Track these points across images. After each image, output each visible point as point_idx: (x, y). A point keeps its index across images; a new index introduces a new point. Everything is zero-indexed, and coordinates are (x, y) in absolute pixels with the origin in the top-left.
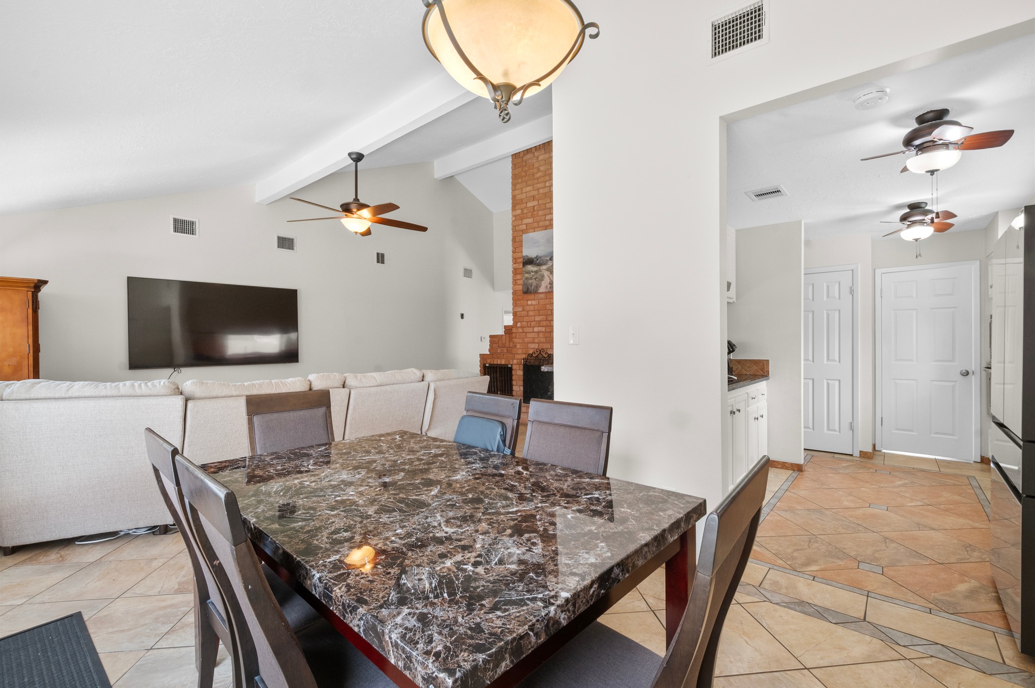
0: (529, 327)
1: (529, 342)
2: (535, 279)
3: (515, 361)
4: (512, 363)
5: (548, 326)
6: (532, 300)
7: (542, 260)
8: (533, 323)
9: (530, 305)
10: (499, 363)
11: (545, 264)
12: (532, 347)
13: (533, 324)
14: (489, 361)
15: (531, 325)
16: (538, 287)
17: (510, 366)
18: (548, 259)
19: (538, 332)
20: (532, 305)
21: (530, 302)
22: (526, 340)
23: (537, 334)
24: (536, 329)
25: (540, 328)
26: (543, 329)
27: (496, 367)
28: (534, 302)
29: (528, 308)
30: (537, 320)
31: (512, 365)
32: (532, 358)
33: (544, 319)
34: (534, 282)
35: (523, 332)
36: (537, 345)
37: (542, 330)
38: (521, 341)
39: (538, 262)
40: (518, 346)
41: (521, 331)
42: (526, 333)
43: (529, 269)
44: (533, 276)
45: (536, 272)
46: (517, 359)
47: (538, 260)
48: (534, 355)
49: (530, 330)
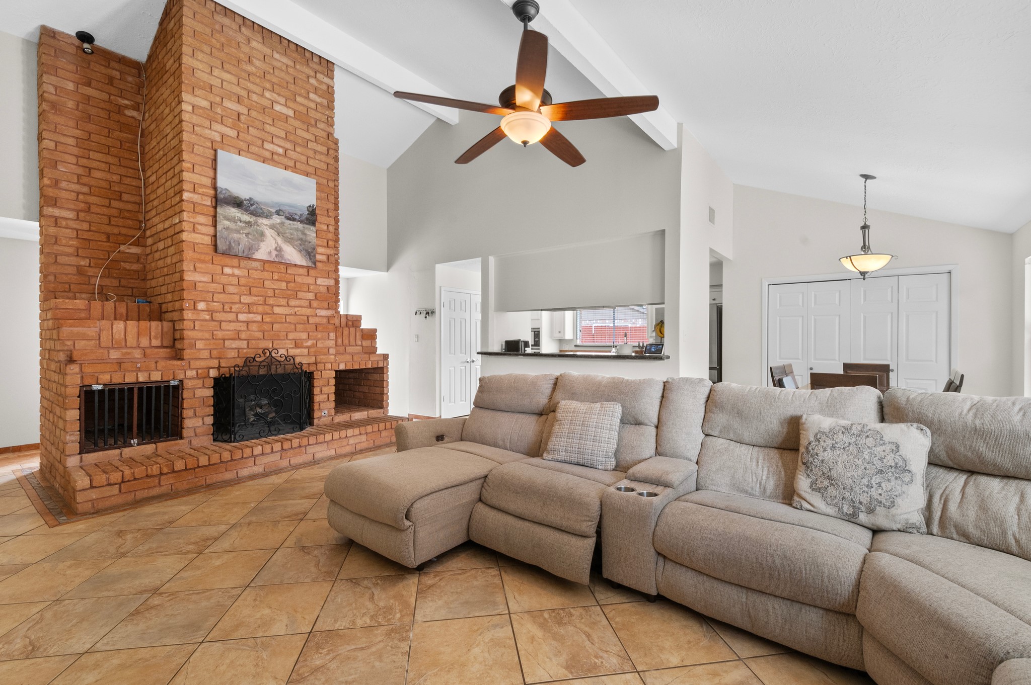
0: (226, 312)
1: (226, 337)
2: (247, 234)
3: (191, 374)
4: (179, 378)
5: (267, 314)
6: (233, 267)
7: (261, 209)
8: (237, 306)
9: (229, 275)
10: (141, 379)
11: (268, 216)
12: (234, 346)
13: (235, 308)
14: (104, 378)
15: (231, 308)
16: (251, 248)
17: (174, 383)
18: (273, 211)
19: (248, 323)
20: (233, 275)
21: (227, 270)
22: (220, 334)
23: (246, 324)
24: (242, 317)
25: (251, 315)
26: (259, 318)
28: (237, 272)
29: (224, 279)
30: (246, 301)
31: (179, 381)
33: (261, 302)
34: (244, 241)
35: (212, 319)
36: (245, 342)
37: (255, 319)
38: (207, 335)
39: (252, 208)
40: (199, 345)
41: (208, 317)
42: (220, 322)
43: (232, 215)
44: (242, 228)
45: (249, 224)
46: (197, 370)
47: (252, 205)
49: (232, 317)
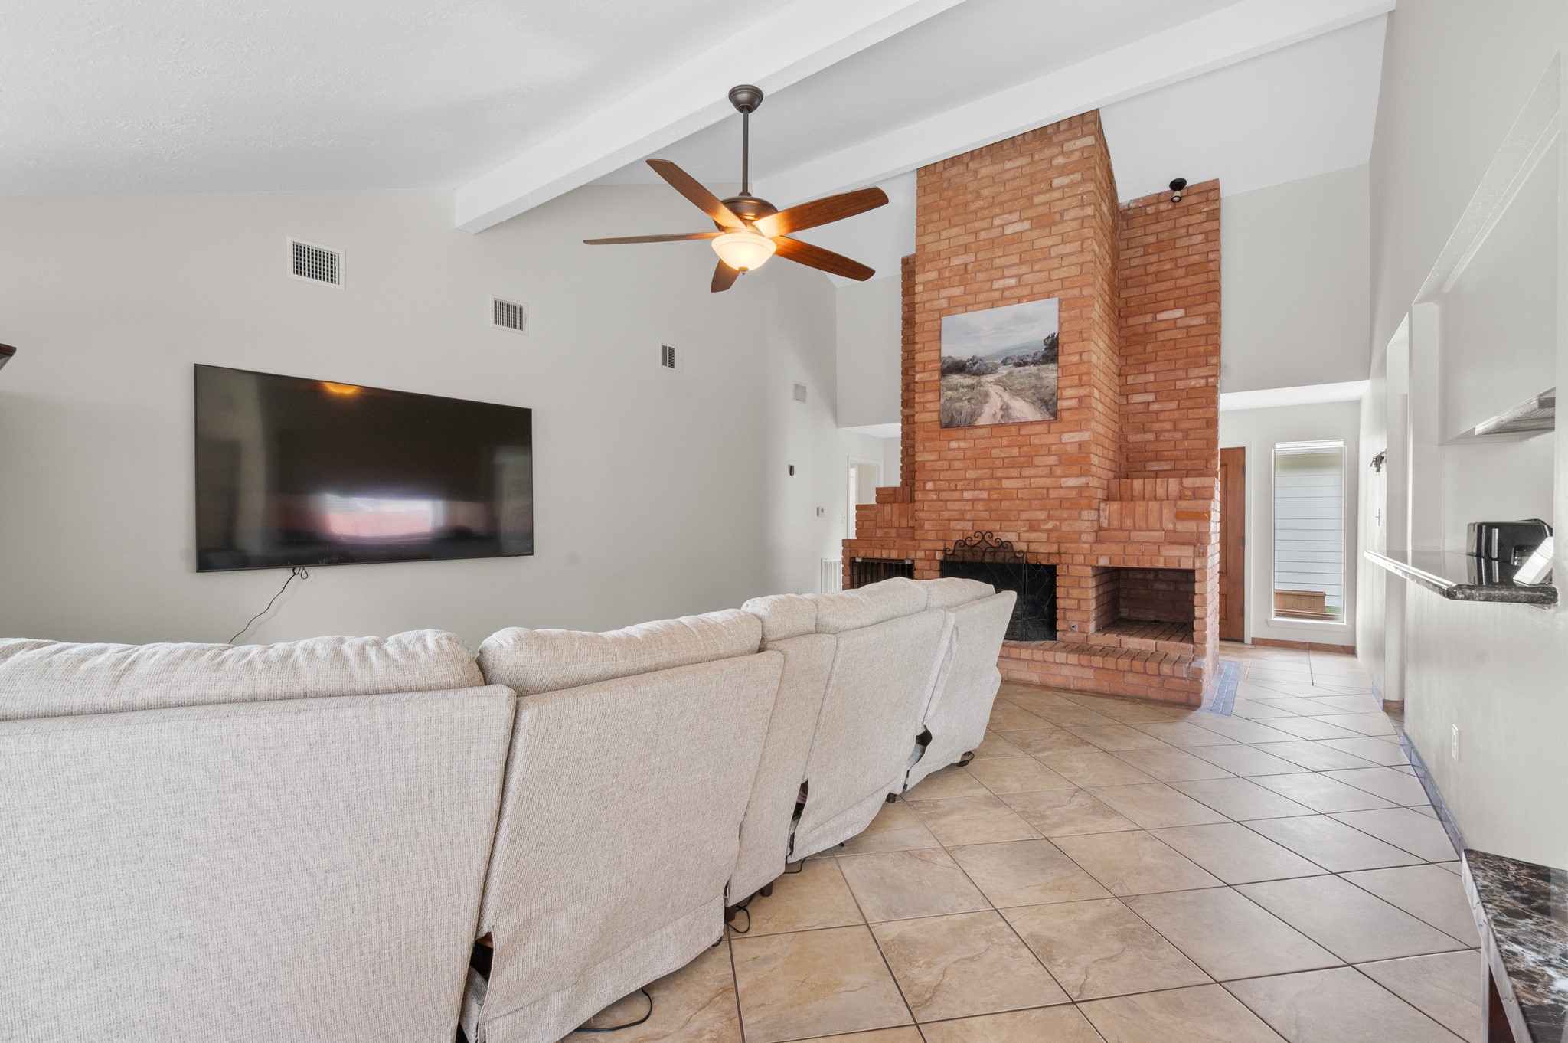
0: (951, 490)
1: (951, 518)
2: (969, 400)
3: (920, 554)
4: (913, 557)
5: (995, 489)
6: (958, 440)
7: (985, 365)
8: (962, 483)
9: (955, 449)
10: (884, 556)
11: (992, 371)
12: (959, 527)
13: (960, 485)
14: (862, 553)
15: (956, 486)
16: (974, 415)
17: (908, 562)
18: (999, 362)
19: (973, 501)
20: (959, 449)
21: (954, 445)
22: (946, 515)
23: (970, 503)
24: (967, 495)
25: (977, 492)
26: (984, 495)
27: (879, 564)
28: (963, 444)
29: (950, 455)
30: (972, 477)
31: (913, 561)
32: (966, 548)
33: (987, 476)
34: (966, 407)
35: (939, 500)
36: (970, 523)
37: (981, 496)
38: (934, 516)
39: (975, 368)
40: (927, 526)
41: (935, 497)
42: (946, 501)
43: (955, 382)
44: (964, 394)
45: (971, 387)
46: (925, 550)
47: (974, 364)
48: (968, 543)
49: (956, 495)
